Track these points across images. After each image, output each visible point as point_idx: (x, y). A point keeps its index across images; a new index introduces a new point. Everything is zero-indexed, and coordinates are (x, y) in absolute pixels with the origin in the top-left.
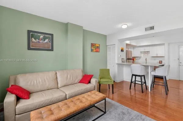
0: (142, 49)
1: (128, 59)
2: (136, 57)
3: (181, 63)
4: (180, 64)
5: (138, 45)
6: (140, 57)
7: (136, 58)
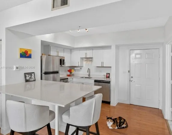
0: (82, 54)
1: (46, 73)
2: (75, 67)
3: (132, 77)
4: (131, 79)
5: (76, 46)
6: (81, 67)
7: (75, 69)
